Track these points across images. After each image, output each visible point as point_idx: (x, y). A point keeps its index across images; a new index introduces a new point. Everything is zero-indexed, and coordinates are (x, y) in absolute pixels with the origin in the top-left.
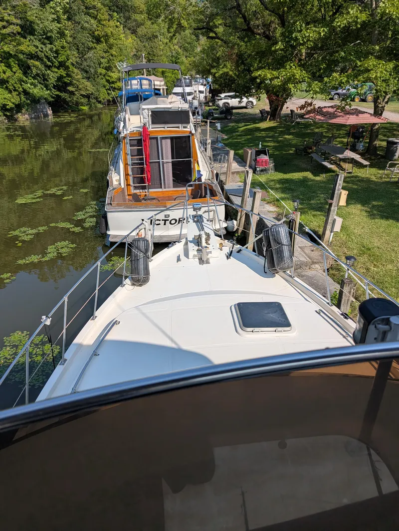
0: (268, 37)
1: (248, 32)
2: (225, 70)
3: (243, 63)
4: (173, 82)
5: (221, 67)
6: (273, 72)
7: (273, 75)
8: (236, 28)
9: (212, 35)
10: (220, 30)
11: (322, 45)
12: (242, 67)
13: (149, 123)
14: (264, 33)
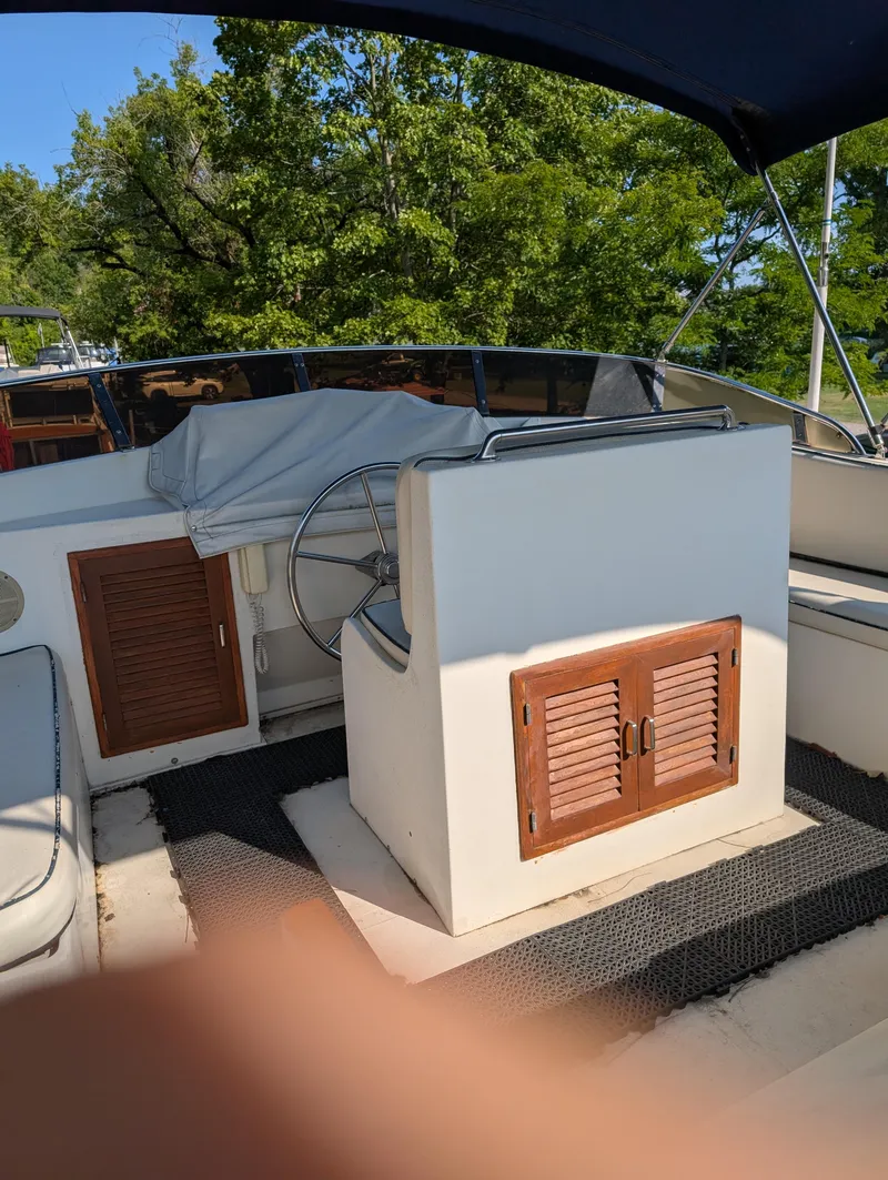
0: (225, 264)
1: (187, 255)
2: (148, 329)
3: (184, 311)
4: (27, 357)
5: (138, 323)
6: (242, 318)
7: (245, 324)
8: (161, 248)
9: (110, 260)
10: (127, 252)
11: (325, 276)
12: (184, 318)
13: (6, 415)
14: (218, 257)
